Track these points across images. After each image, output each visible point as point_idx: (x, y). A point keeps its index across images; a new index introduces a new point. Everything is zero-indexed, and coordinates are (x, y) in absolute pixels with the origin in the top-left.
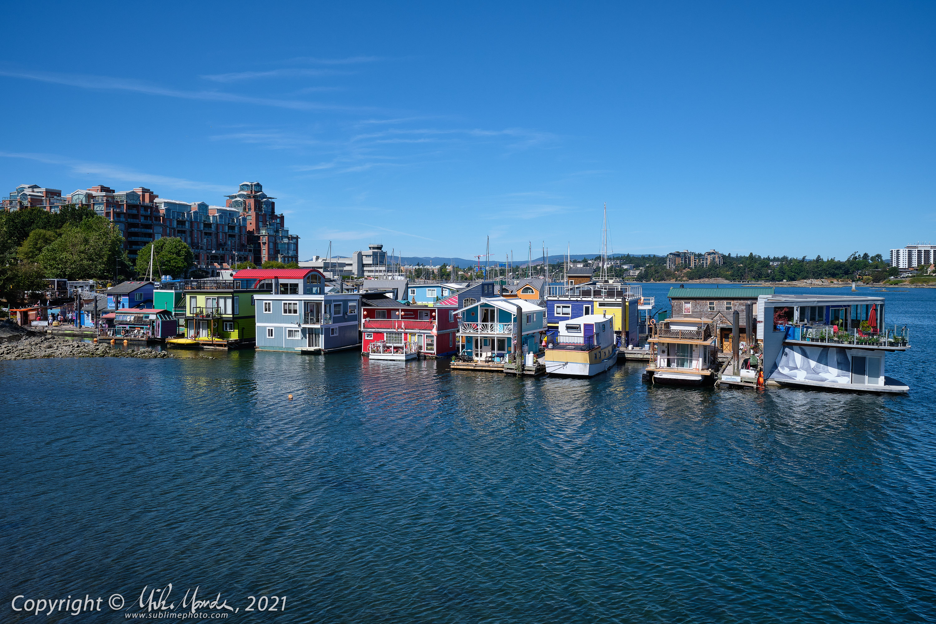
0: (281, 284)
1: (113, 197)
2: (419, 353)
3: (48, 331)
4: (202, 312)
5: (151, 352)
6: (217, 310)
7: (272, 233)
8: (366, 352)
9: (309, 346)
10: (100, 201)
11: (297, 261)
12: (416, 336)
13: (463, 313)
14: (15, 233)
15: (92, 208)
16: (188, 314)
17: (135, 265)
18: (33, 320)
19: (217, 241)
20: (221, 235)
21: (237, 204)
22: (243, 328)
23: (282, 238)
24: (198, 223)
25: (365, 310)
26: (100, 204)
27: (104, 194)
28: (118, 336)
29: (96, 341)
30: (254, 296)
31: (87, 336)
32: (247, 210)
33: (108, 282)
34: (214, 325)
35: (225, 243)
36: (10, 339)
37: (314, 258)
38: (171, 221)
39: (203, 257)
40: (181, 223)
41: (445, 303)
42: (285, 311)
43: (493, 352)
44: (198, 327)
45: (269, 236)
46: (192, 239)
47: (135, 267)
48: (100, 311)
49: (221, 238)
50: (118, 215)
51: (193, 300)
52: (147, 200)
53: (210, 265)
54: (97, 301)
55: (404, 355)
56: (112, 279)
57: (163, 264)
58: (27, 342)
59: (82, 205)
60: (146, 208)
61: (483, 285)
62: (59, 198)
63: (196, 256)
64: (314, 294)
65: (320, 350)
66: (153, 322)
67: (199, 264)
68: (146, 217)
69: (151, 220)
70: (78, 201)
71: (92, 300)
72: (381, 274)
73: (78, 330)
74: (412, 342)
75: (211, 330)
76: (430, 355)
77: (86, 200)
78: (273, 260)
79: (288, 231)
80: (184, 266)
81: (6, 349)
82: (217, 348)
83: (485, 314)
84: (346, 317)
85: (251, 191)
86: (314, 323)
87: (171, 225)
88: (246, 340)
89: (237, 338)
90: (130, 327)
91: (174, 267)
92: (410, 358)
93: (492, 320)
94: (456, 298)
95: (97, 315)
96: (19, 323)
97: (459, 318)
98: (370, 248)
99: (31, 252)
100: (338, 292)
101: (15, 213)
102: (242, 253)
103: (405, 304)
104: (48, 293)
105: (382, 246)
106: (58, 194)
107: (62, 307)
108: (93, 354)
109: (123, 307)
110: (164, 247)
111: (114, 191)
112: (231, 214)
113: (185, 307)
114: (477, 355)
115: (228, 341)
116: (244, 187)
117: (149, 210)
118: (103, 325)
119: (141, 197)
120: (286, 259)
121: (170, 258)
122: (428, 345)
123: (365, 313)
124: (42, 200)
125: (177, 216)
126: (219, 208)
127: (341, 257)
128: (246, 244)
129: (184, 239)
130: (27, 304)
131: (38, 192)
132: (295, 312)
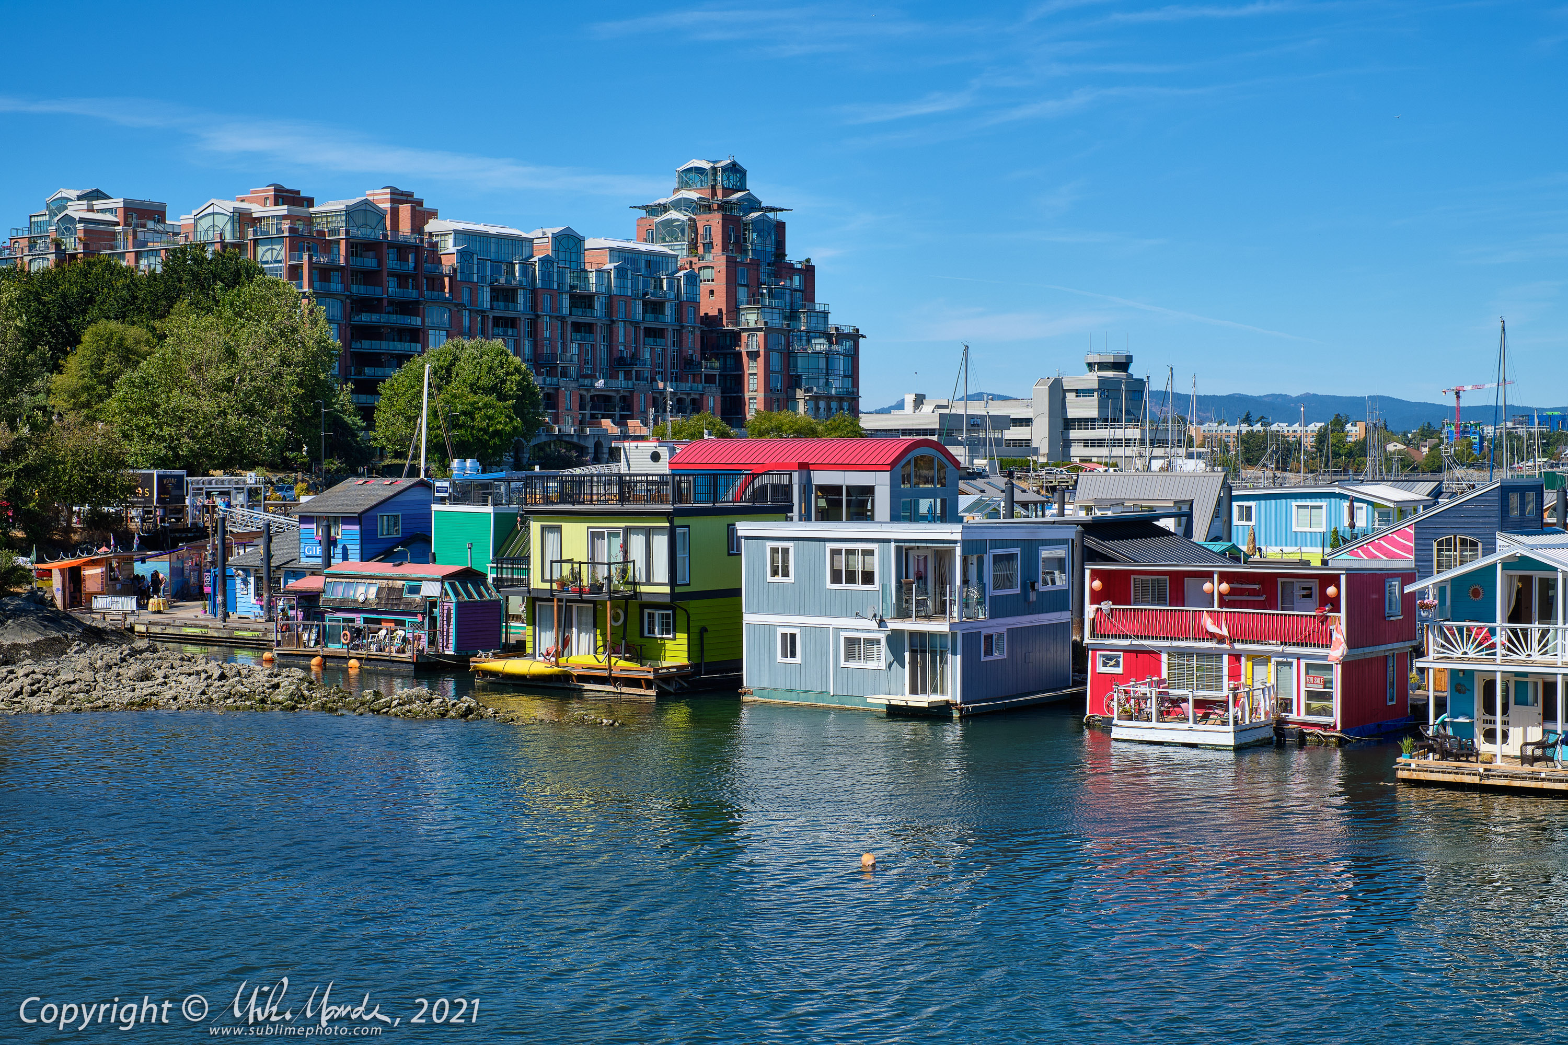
0: (821, 488)
1: (309, 220)
2: (1280, 726)
3: (138, 628)
4: (577, 576)
5: (430, 700)
6: (624, 571)
7: (777, 321)
8: (1098, 716)
9: (914, 691)
10: (273, 232)
11: (855, 411)
12: (1272, 667)
13: (1441, 589)
14: (43, 335)
15: (250, 255)
16: (536, 583)
17: (371, 426)
18: (96, 595)
19: (610, 348)
20: (622, 332)
21: (669, 230)
22: (704, 630)
23: (809, 335)
24: (555, 295)
25: (1095, 574)
26: (272, 240)
27: (283, 210)
28: (333, 648)
29: (271, 661)
30: (739, 525)
31: (242, 644)
32: (700, 250)
33: (296, 482)
34: (615, 618)
35: (635, 357)
36: (39, 651)
37: (909, 399)
38: (474, 289)
39: (568, 400)
40: (504, 294)
41: (1367, 552)
42: (836, 577)
43: (1550, 726)
44: (565, 624)
45: (769, 331)
46: (535, 345)
47: (371, 433)
48: (278, 567)
49: (621, 339)
50: (322, 273)
51: (551, 538)
52: (405, 227)
53: (590, 424)
54: (270, 540)
55: (1231, 728)
56: (306, 468)
57: (454, 424)
58: (82, 661)
59: (224, 245)
60: (402, 249)
61: (1505, 490)
62: (160, 227)
63: (548, 396)
64: (924, 519)
65: (948, 705)
66: (433, 604)
67: (556, 421)
68: (402, 279)
69: (417, 287)
70: (211, 233)
71: (257, 535)
72: (1129, 451)
73: (220, 624)
74: (1258, 685)
75: (604, 634)
76: (1318, 731)
77: (233, 231)
78: (780, 409)
79: (826, 314)
80: (515, 428)
81: (28, 680)
82: (625, 690)
83: (1519, 591)
84: (1033, 597)
85: (713, 188)
86: (928, 617)
87: (472, 302)
88: (712, 667)
89: (685, 661)
90: (366, 621)
91: (485, 431)
92: (1249, 738)
93: (1547, 614)
94: (1407, 536)
95: (270, 579)
96: (59, 602)
97: (1426, 607)
98: (1090, 365)
99: (87, 388)
100: (995, 513)
101: (44, 274)
102: (685, 386)
103: (1223, 554)
104: (134, 513)
105: (1129, 359)
106: (157, 213)
107: (174, 555)
108: (263, 701)
109: (345, 557)
110: (455, 369)
111: (310, 202)
112: (653, 262)
113: (527, 559)
114: (1490, 736)
115: (656, 671)
116: (692, 175)
117: (411, 257)
118: (291, 613)
119: (388, 217)
120: (822, 404)
121: (473, 404)
122: (1311, 695)
123: (1097, 584)
124: (114, 234)
125: (492, 272)
126: (614, 244)
127: (995, 397)
128: (697, 357)
129: (511, 344)
130: (78, 544)
131: (103, 211)
132: (868, 578)
